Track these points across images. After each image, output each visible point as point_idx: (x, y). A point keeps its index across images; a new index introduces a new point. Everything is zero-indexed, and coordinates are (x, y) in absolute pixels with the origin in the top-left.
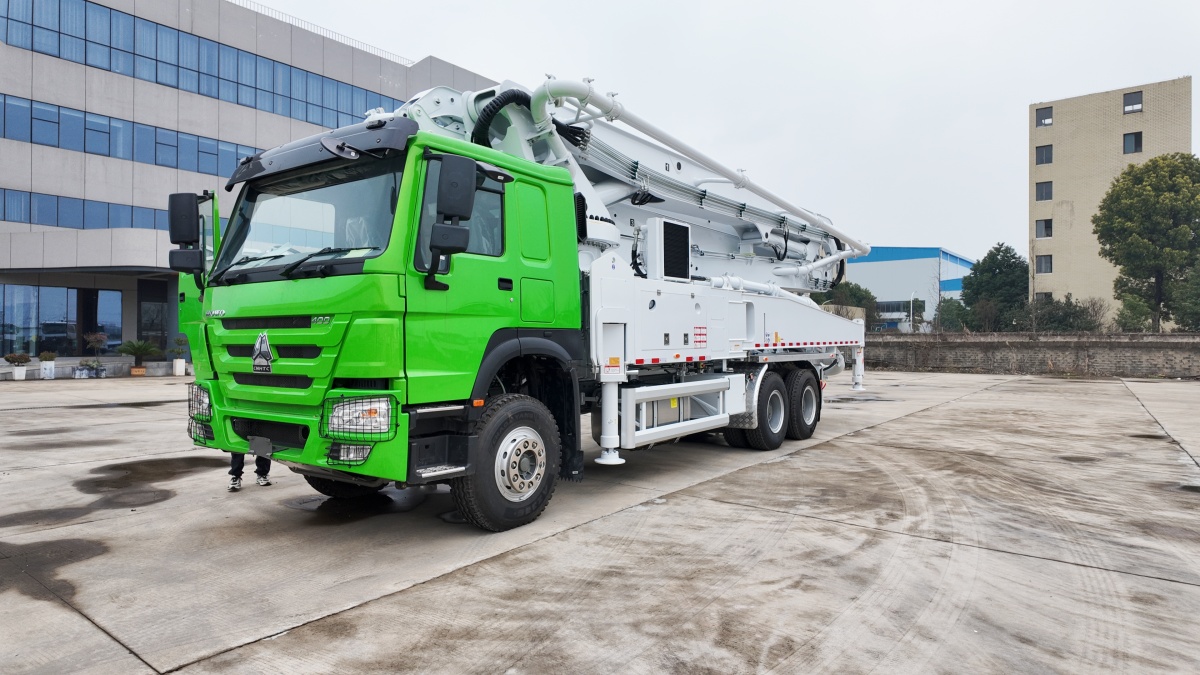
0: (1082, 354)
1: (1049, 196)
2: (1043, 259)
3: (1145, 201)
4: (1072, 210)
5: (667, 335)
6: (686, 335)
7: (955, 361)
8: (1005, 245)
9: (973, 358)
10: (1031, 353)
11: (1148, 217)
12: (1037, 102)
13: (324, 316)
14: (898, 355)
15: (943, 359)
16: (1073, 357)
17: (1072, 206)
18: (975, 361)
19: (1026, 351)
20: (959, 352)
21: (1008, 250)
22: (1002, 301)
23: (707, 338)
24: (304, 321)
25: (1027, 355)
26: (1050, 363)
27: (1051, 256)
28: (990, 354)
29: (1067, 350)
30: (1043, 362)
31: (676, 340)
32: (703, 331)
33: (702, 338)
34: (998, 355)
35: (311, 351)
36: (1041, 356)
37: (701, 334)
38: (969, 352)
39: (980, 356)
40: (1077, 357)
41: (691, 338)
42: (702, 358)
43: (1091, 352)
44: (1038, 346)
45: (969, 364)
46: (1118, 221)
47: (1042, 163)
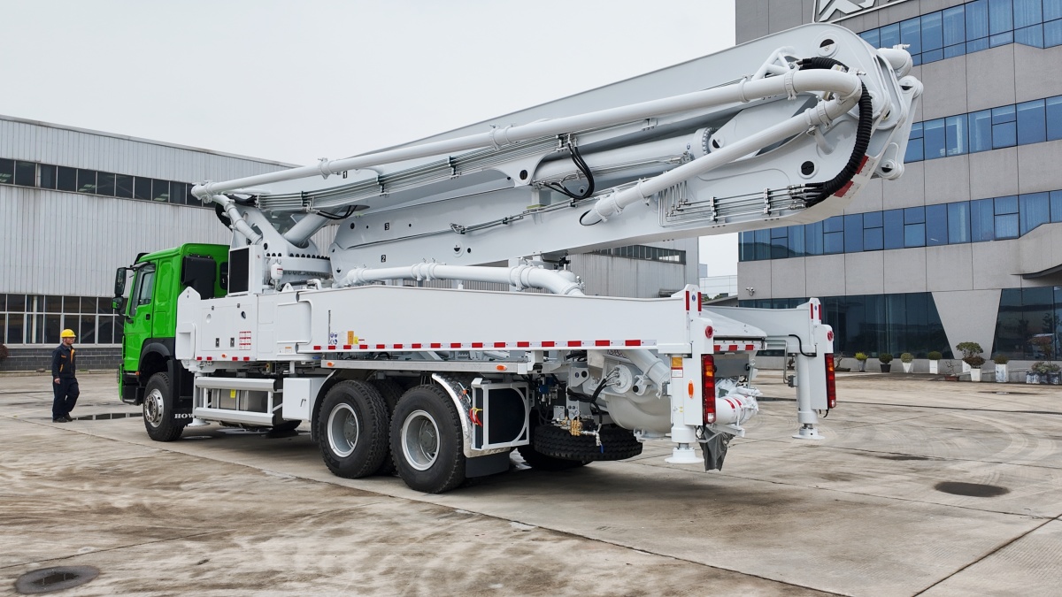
5: (218, 340)
6: (233, 339)
23: (252, 341)
31: (225, 343)
32: (248, 335)
33: (247, 341)
37: (246, 338)
41: (237, 342)
42: (246, 358)
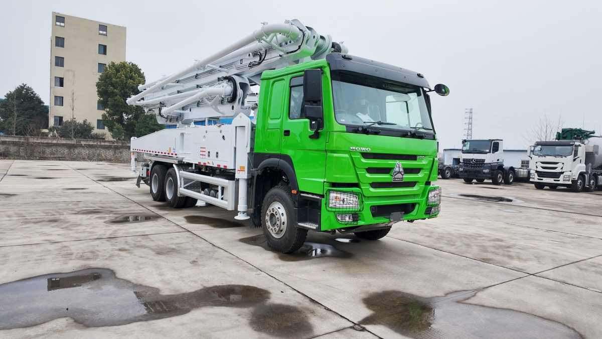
0: (117, 151)
1: (62, 65)
2: (58, 98)
3: (122, 81)
4: (74, 75)
7: (51, 154)
8: (27, 85)
9: (62, 152)
10: (94, 150)
11: (123, 89)
12: (57, 12)
13: (422, 156)
14: (13, 149)
15: (44, 153)
16: (113, 153)
17: (74, 73)
18: (63, 153)
19: (91, 149)
20: (54, 149)
21: (29, 89)
22: (28, 118)
24: (413, 157)
25: (92, 151)
26: (103, 155)
27: (63, 97)
28: (72, 150)
29: (110, 149)
30: (99, 155)
34: (76, 151)
35: (416, 171)
36: (98, 152)
38: (59, 149)
39: (66, 151)
40: (115, 153)
43: (121, 150)
44: (97, 147)
45: (60, 156)
46: (111, 88)
47: (59, 46)
